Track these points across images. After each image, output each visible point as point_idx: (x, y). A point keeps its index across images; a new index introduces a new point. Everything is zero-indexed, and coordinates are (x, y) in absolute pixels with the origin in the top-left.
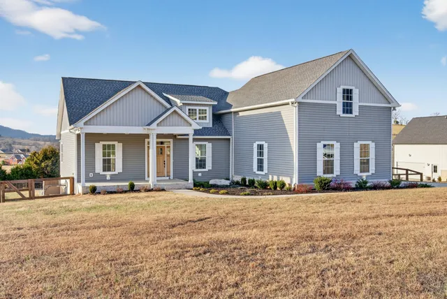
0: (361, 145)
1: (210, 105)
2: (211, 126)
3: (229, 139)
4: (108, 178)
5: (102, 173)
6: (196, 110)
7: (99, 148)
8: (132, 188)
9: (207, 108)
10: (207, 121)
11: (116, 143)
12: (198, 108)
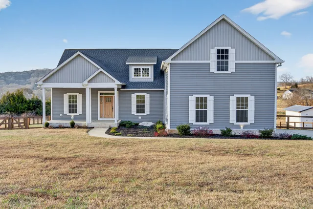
0: (237, 98)
1: (152, 65)
2: (153, 81)
3: (163, 91)
4: (72, 117)
5: (68, 114)
6: (140, 69)
7: (66, 97)
8: (73, 125)
9: (149, 67)
10: (149, 77)
11: (77, 94)
12: (141, 68)
